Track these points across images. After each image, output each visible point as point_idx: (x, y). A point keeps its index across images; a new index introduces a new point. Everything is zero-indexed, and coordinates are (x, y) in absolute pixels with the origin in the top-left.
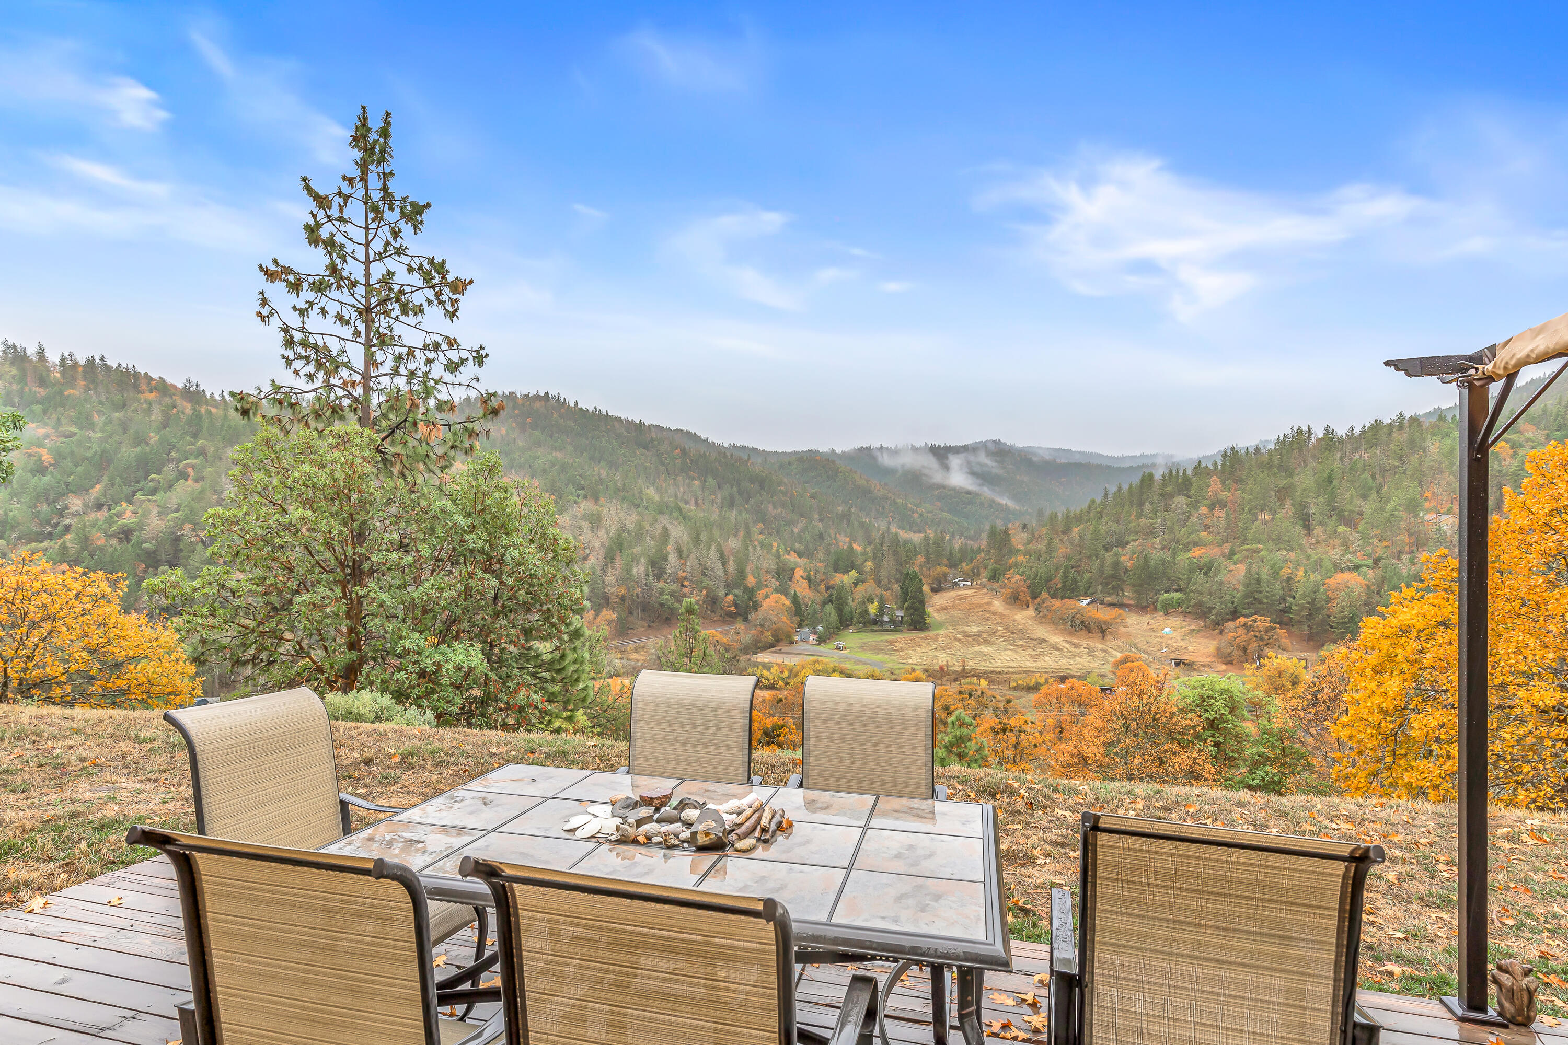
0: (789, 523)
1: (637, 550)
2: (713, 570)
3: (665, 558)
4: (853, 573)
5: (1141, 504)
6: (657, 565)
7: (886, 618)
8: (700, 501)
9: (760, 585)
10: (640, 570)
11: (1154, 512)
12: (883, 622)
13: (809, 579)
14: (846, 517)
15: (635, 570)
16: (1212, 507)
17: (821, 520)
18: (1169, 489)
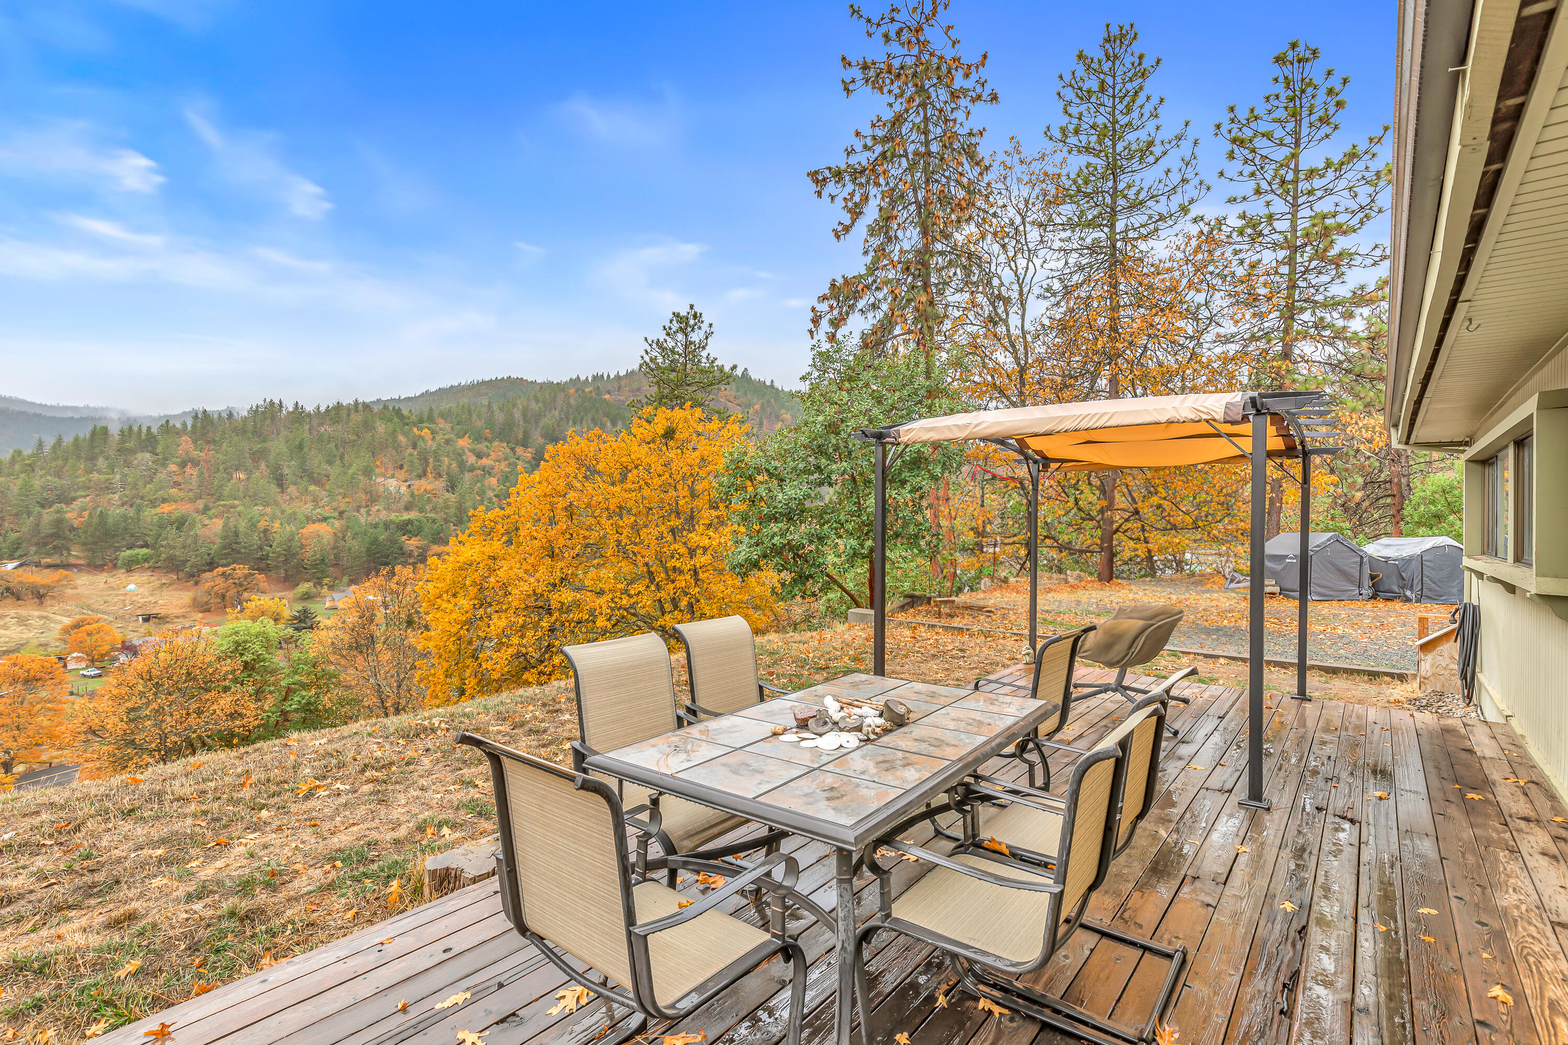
5: (92, 458)
11: (112, 468)
16: (183, 465)
18: (130, 445)
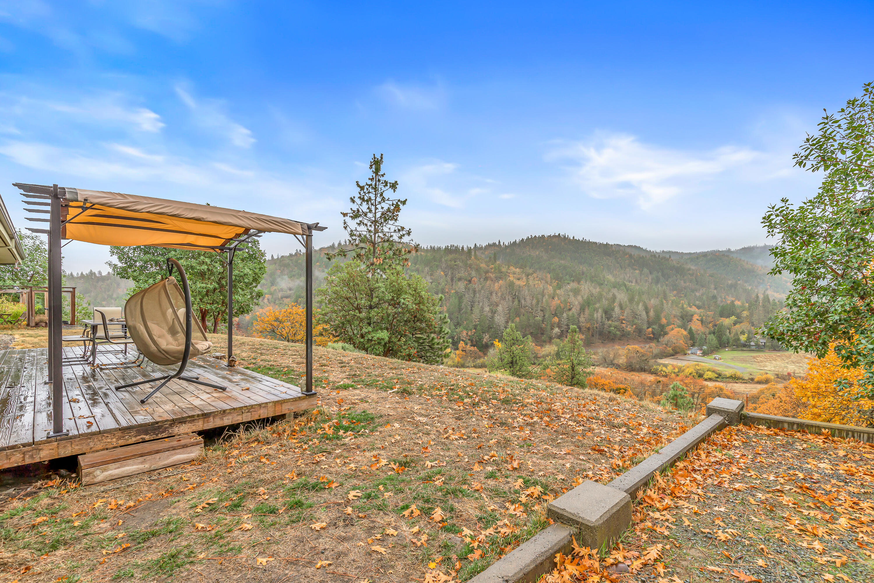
0: (693, 291)
1: (598, 305)
2: (640, 315)
3: (613, 310)
4: (733, 318)
6: (608, 313)
7: (752, 343)
8: (639, 281)
9: (668, 324)
10: (598, 315)
12: (750, 346)
13: (702, 321)
14: (734, 286)
15: (595, 315)
17: (716, 289)
